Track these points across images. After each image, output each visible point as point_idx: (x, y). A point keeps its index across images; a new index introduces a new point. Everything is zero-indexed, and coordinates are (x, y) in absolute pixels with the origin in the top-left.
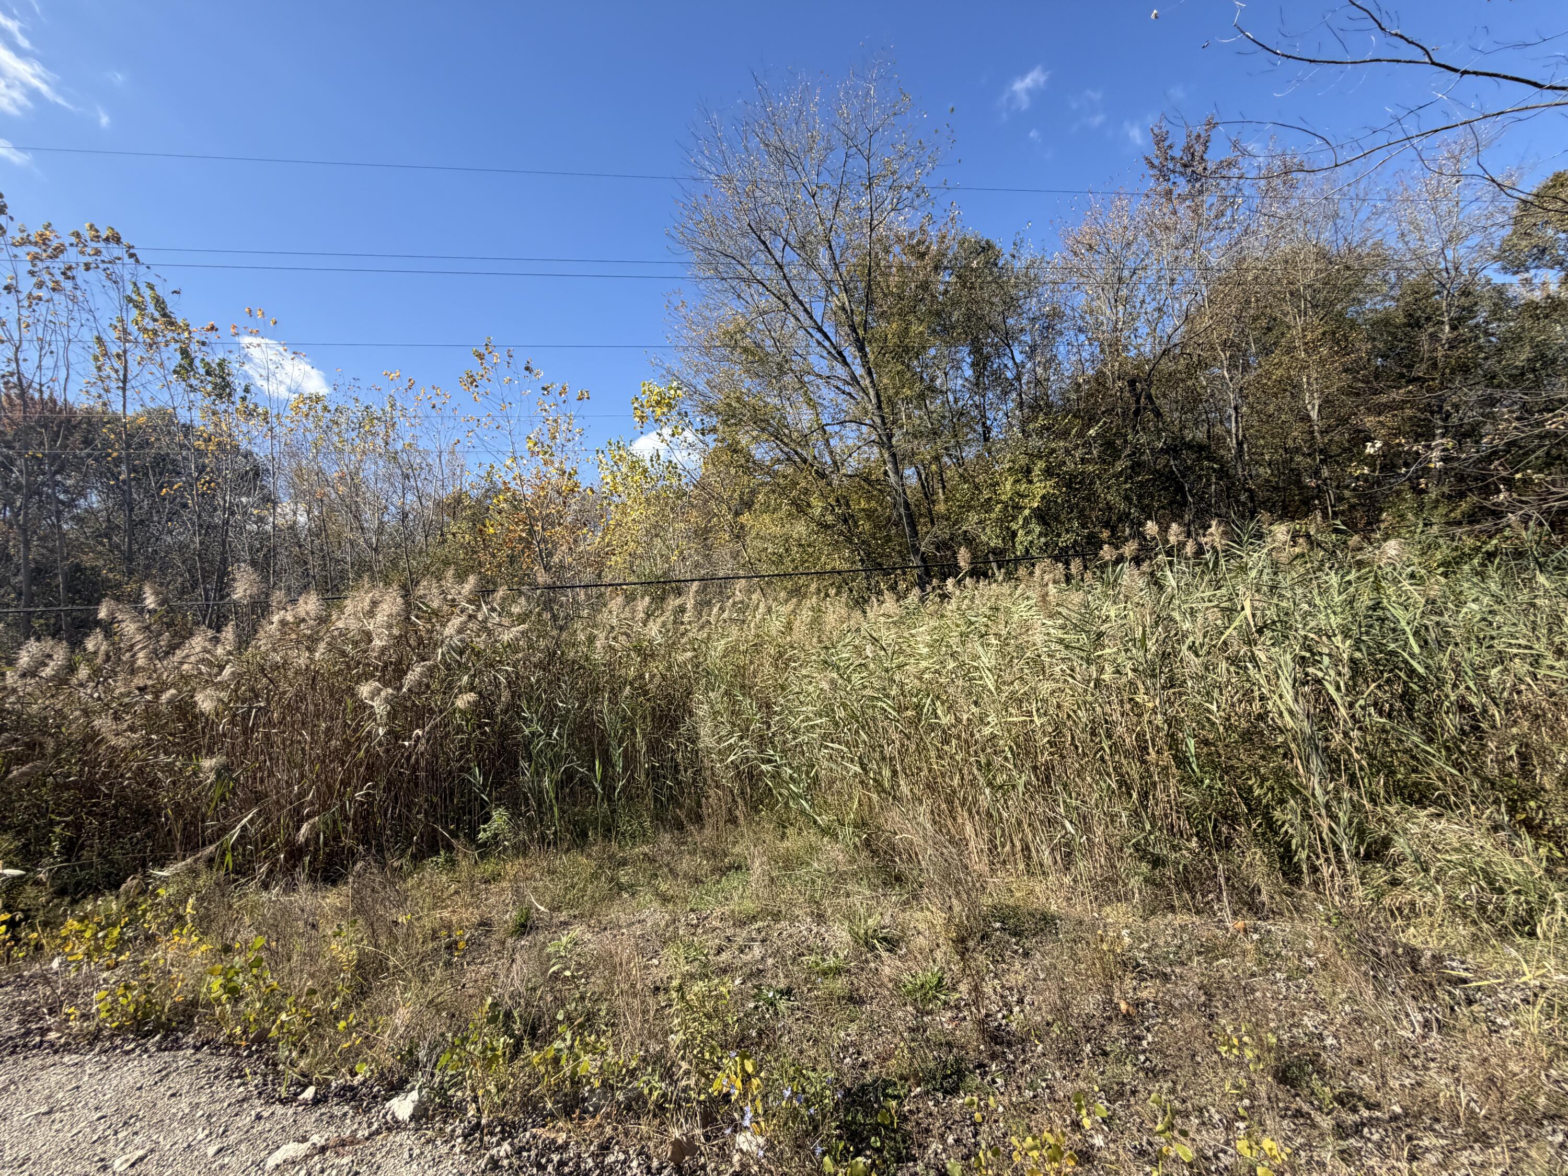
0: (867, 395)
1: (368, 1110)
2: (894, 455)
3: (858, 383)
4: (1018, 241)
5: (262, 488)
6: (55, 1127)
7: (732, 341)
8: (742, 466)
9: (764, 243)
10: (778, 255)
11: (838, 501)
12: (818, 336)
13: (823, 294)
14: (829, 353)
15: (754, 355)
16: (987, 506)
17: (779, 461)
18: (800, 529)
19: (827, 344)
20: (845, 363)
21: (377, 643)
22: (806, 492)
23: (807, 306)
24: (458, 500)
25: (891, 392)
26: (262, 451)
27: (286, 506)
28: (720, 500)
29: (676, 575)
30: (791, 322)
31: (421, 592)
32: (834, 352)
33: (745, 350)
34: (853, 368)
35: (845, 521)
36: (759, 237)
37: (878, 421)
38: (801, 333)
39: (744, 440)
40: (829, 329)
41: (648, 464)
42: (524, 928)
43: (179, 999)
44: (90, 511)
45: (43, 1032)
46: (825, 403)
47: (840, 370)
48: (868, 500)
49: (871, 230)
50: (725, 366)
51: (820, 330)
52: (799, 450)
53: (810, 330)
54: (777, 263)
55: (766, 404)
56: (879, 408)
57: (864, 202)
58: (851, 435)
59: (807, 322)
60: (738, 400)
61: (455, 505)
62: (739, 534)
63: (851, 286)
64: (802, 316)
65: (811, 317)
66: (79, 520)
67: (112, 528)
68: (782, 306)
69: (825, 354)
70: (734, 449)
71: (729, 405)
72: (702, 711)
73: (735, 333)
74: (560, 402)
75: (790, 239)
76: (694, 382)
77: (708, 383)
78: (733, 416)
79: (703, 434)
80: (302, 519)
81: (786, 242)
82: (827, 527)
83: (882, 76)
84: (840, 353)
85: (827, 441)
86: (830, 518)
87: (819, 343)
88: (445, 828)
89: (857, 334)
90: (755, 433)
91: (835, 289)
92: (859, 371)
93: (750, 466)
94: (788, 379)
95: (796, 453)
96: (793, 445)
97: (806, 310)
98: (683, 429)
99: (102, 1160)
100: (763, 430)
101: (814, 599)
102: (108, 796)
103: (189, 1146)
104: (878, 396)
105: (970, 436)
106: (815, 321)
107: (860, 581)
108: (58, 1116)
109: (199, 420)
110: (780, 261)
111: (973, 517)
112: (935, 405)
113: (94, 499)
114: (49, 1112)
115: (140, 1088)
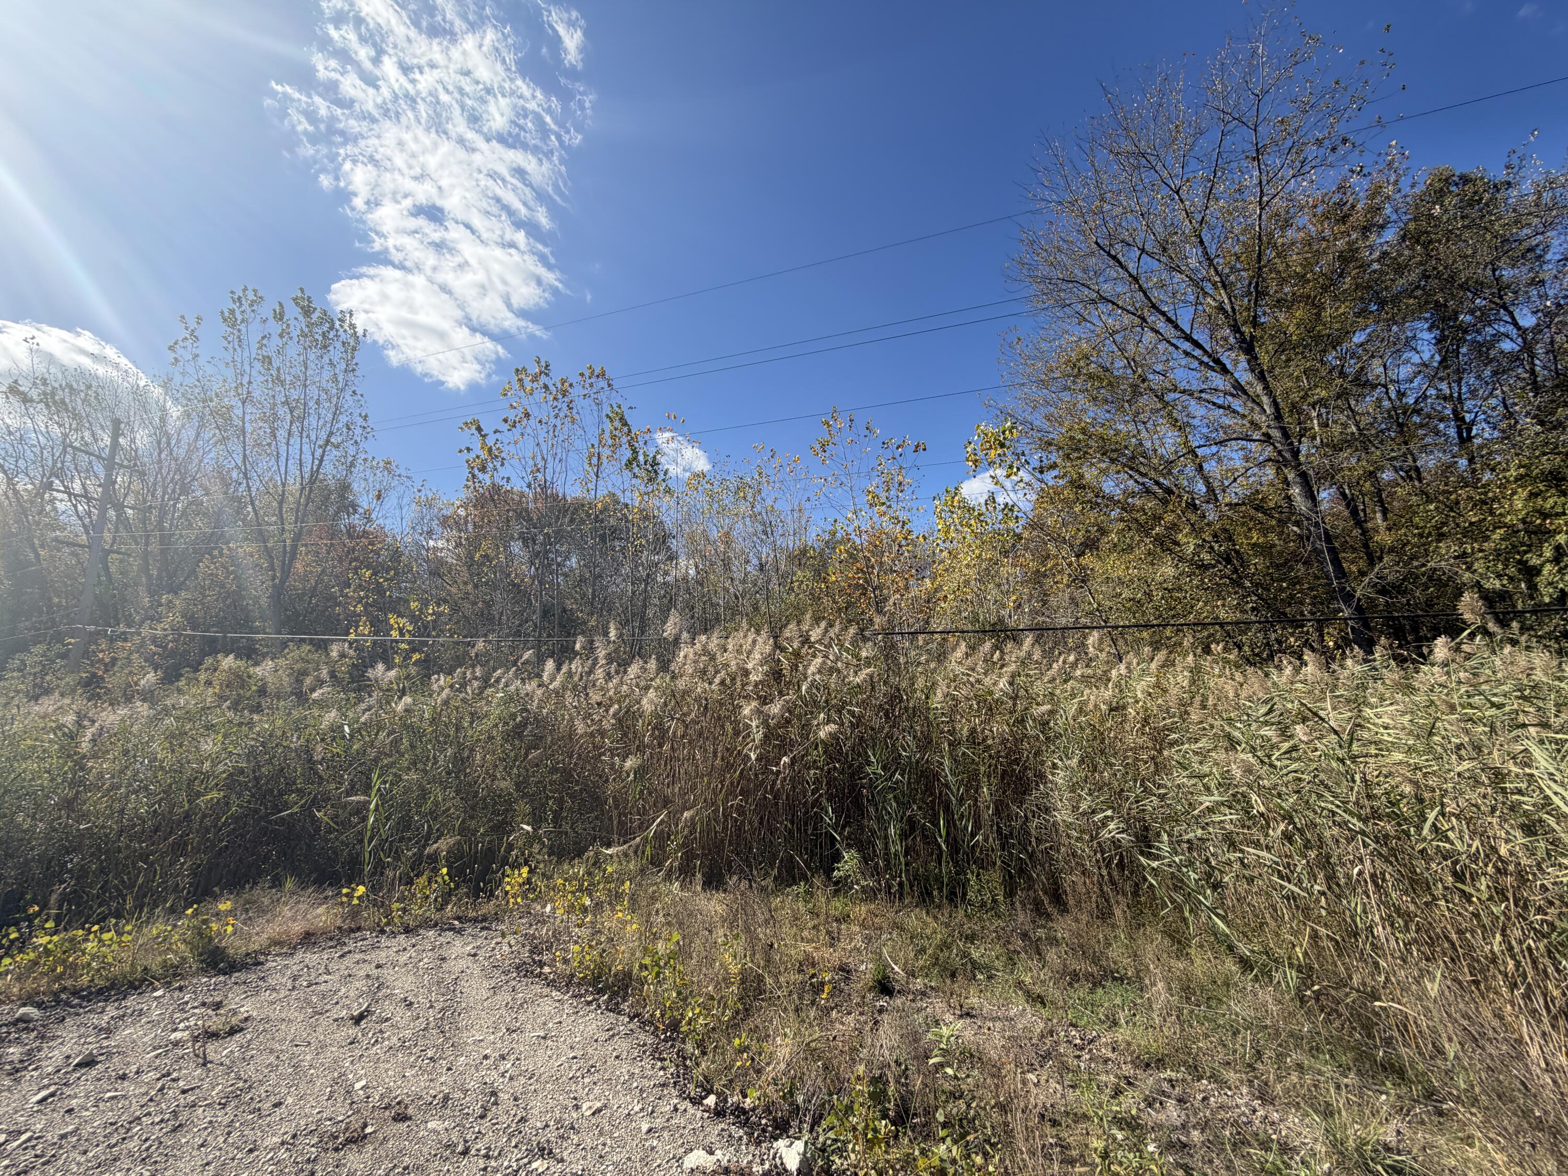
0: (1260, 405)
1: (758, 1143)
2: (1303, 476)
3: (1245, 392)
4: (1515, 162)
5: (669, 548)
6: (549, 1053)
7: (1075, 369)
8: (1090, 501)
9: (1114, 258)
10: (1132, 267)
11: (1215, 536)
12: (1187, 346)
13: (1192, 298)
14: (1201, 363)
15: (1101, 380)
16: (1477, 532)
17: (1133, 495)
18: (1167, 570)
19: (1197, 352)
20: (1224, 370)
21: (753, 678)
22: (1174, 527)
23: (1171, 314)
24: (804, 552)
25: (1295, 397)
26: (669, 519)
27: (683, 562)
28: (1059, 540)
29: (1012, 624)
30: (1149, 336)
31: (788, 635)
32: (1206, 359)
33: (1091, 377)
34: (1236, 375)
35: (1228, 560)
36: (1109, 254)
37: (1276, 434)
38: (1162, 346)
39: (1090, 474)
40: (1201, 336)
41: (984, 509)
42: (885, 987)
43: (619, 967)
44: (572, 570)
45: (541, 964)
46: (1196, 422)
47: (1218, 381)
48: (1264, 531)
49: (1262, 209)
50: (1066, 396)
51: (1188, 338)
52: (1161, 480)
53: (1174, 341)
54: (1130, 275)
55: (1117, 433)
56: (1278, 417)
57: (1251, 179)
58: (1234, 456)
59: (1169, 331)
60: (1084, 431)
61: (800, 557)
62: (1082, 579)
63: (1232, 278)
64: (1161, 325)
65: (1176, 327)
66: (566, 575)
67: (583, 580)
68: (1137, 321)
69: (1195, 364)
70: (1078, 485)
71: (1072, 438)
72: (1060, 778)
73: (1078, 360)
74: (897, 456)
75: (1148, 247)
76: (1029, 418)
77: (1048, 418)
78: (1078, 450)
79: (1041, 472)
80: (692, 572)
81: (1143, 250)
82: (1204, 567)
83: (1274, 27)
84: (1217, 361)
85: (1201, 467)
86: (1206, 557)
87: (1187, 354)
88: (801, 857)
89: (1242, 334)
90: (1103, 465)
91: (1208, 287)
92: (1244, 376)
93: (1100, 501)
94: (1146, 401)
95: (1157, 483)
96: (1152, 474)
97: (1169, 320)
98: (1018, 469)
99: (575, 1099)
100: (1113, 461)
101: (1190, 658)
102: (577, 783)
103: (629, 1114)
104: (1275, 404)
105: (1428, 440)
106: (1183, 331)
107: (1253, 636)
108: (549, 1042)
109: (635, 500)
110: (1134, 272)
111: (1447, 548)
112: (1366, 405)
113: (573, 561)
114: (544, 1038)
115: (596, 1041)
